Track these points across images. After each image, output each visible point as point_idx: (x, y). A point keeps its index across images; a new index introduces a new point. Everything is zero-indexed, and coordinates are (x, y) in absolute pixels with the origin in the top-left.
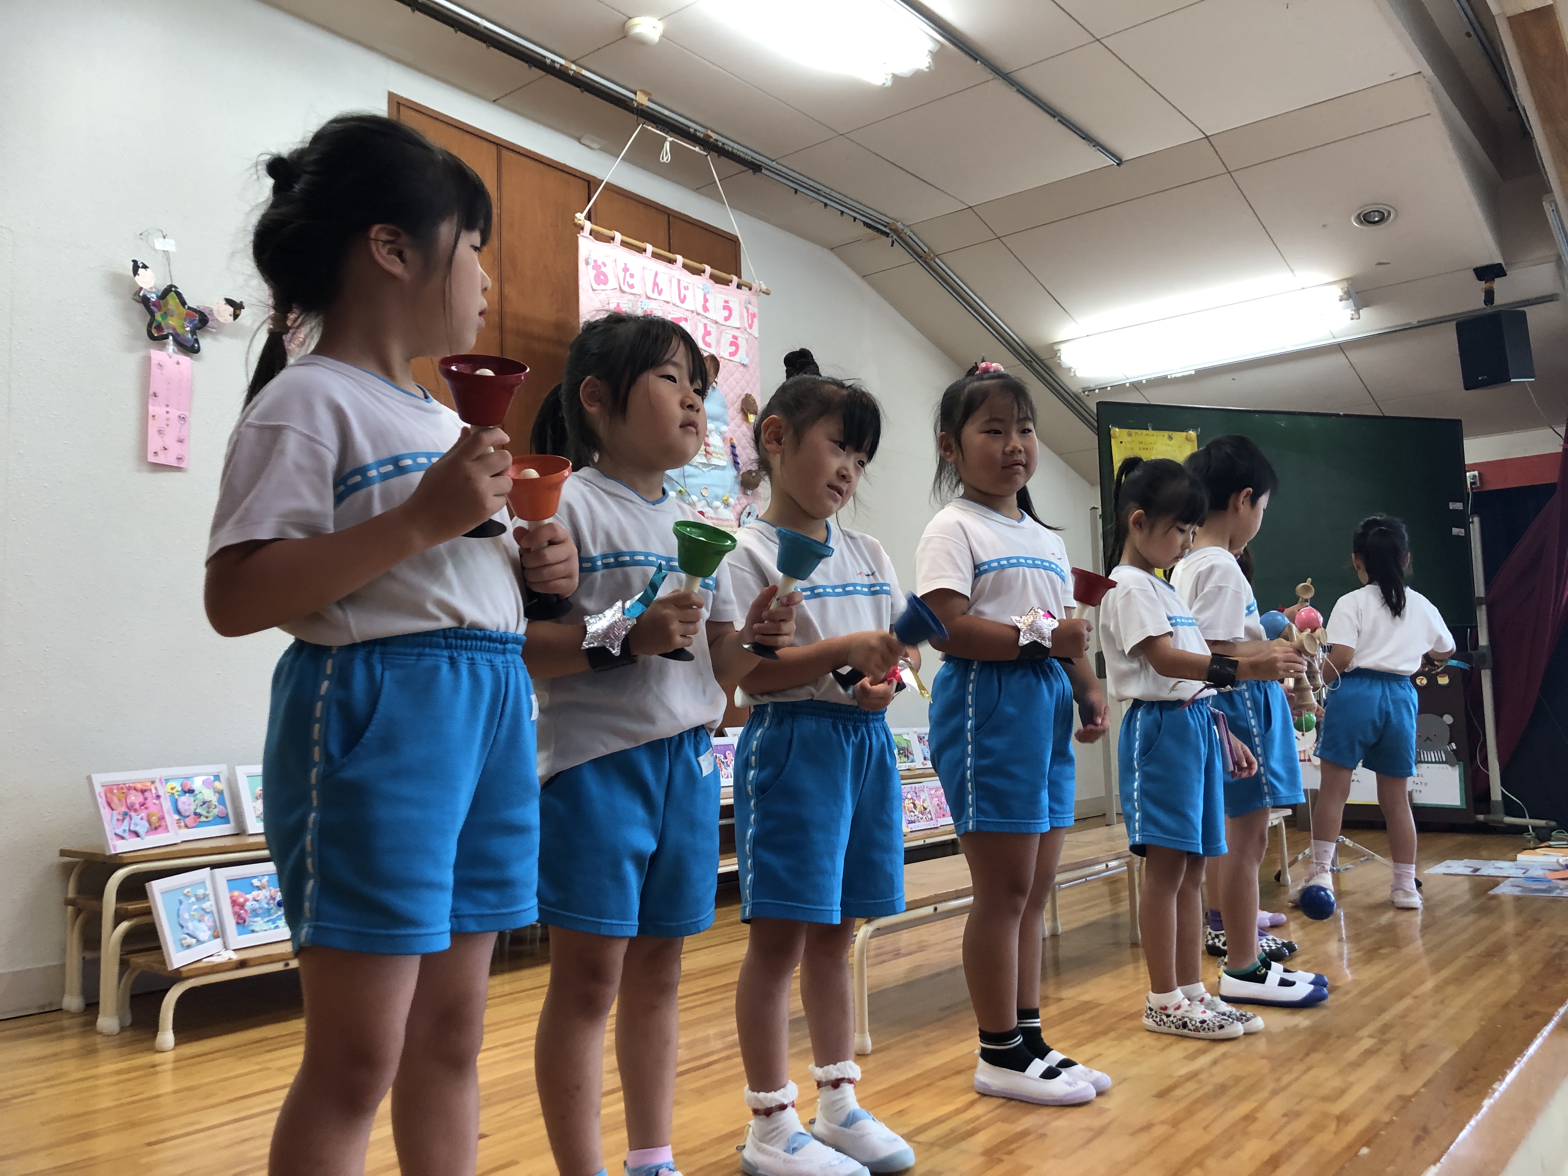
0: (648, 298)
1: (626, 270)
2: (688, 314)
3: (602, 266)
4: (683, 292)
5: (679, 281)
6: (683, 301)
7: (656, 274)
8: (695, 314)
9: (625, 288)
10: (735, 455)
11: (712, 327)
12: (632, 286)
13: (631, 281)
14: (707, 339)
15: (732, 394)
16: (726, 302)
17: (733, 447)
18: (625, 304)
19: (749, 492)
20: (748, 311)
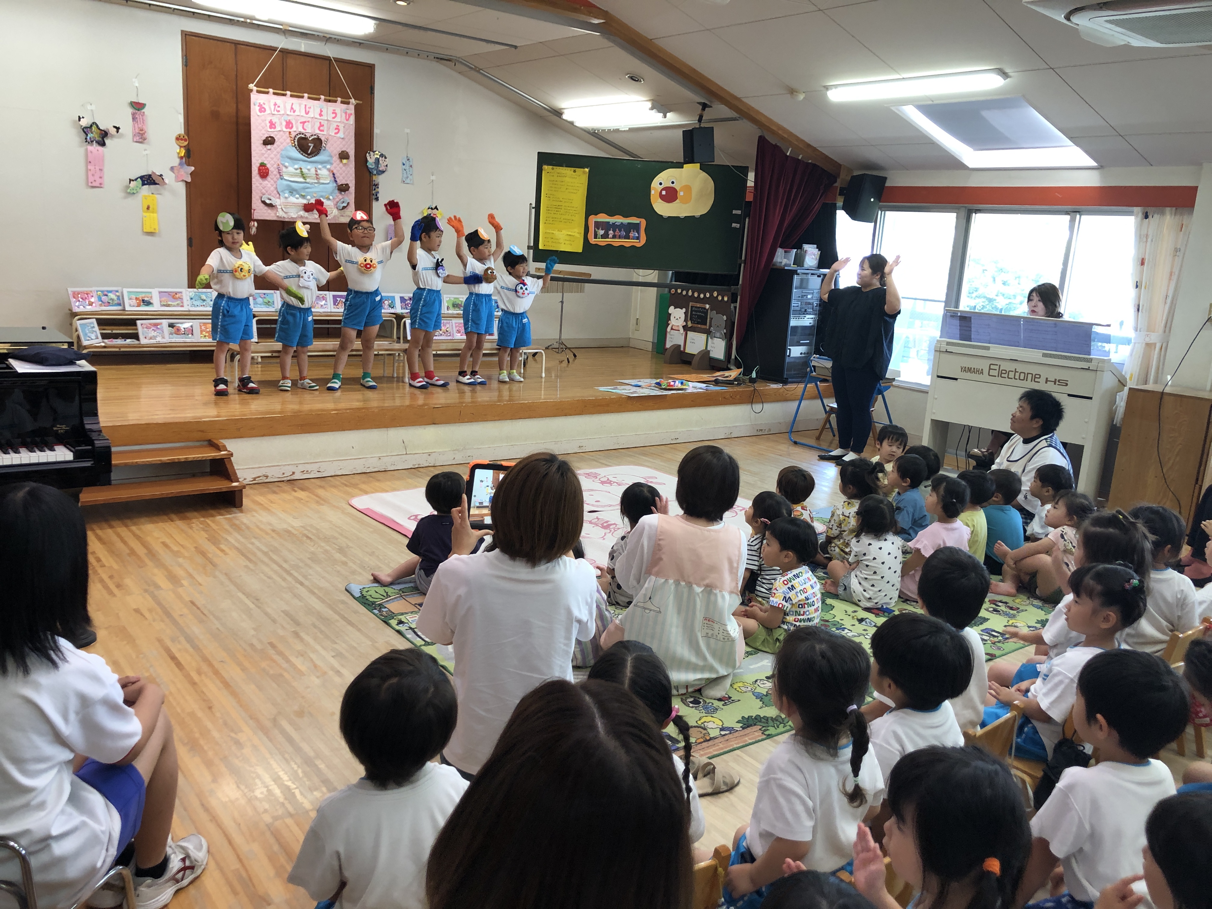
0: (288, 114)
1: (275, 104)
2: (310, 120)
3: (263, 104)
4: (307, 110)
5: (305, 105)
6: (307, 113)
7: (292, 104)
8: (314, 118)
9: (276, 113)
10: (335, 178)
11: (325, 123)
12: (279, 111)
13: (278, 109)
14: (321, 128)
15: (335, 151)
16: (334, 110)
17: (334, 174)
18: (275, 119)
19: (343, 193)
20: (346, 113)
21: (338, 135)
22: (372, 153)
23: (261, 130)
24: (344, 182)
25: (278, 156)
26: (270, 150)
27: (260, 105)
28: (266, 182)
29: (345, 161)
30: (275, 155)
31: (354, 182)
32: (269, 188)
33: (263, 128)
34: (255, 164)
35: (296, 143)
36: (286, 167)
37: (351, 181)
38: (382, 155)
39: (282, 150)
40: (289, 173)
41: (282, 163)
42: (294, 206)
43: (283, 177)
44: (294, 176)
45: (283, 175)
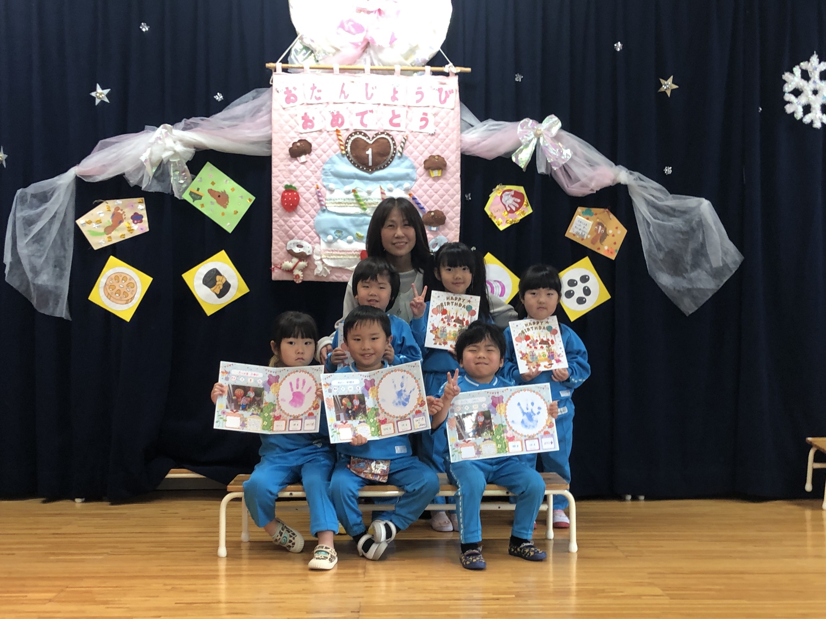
0: (336, 103)
1: (314, 87)
2: (374, 107)
3: (293, 91)
4: (370, 91)
5: (367, 85)
6: (368, 98)
7: (344, 84)
8: (383, 105)
9: (314, 101)
10: (417, 204)
11: (402, 112)
12: (319, 98)
13: (318, 95)
14: (395, 121)
15: (420, 158)
16: (419, 88)
17: (414, 198)
18: (313, 113)
19: (434, 229)
20: (441, 90)
21: (426, 130)
23: (287, 132)
24: (436, 210)
25: (319, 173)
26: (303, 163)
27: (288, 91)
28: (296, 218)
29: (436, 173)
30: (314, 172)
31: (459, 208)
32: (301, 227)
33: (292, 128)
34: (277, 188)
35: (349, 149)
36: (332, 191)
37: (452, 207)
39: (325, 163)
40: (336, 199)
41: (325, 184)
42: (343, 255)
43: (326, 207)
44: (344, 205)
45: (327, 205)
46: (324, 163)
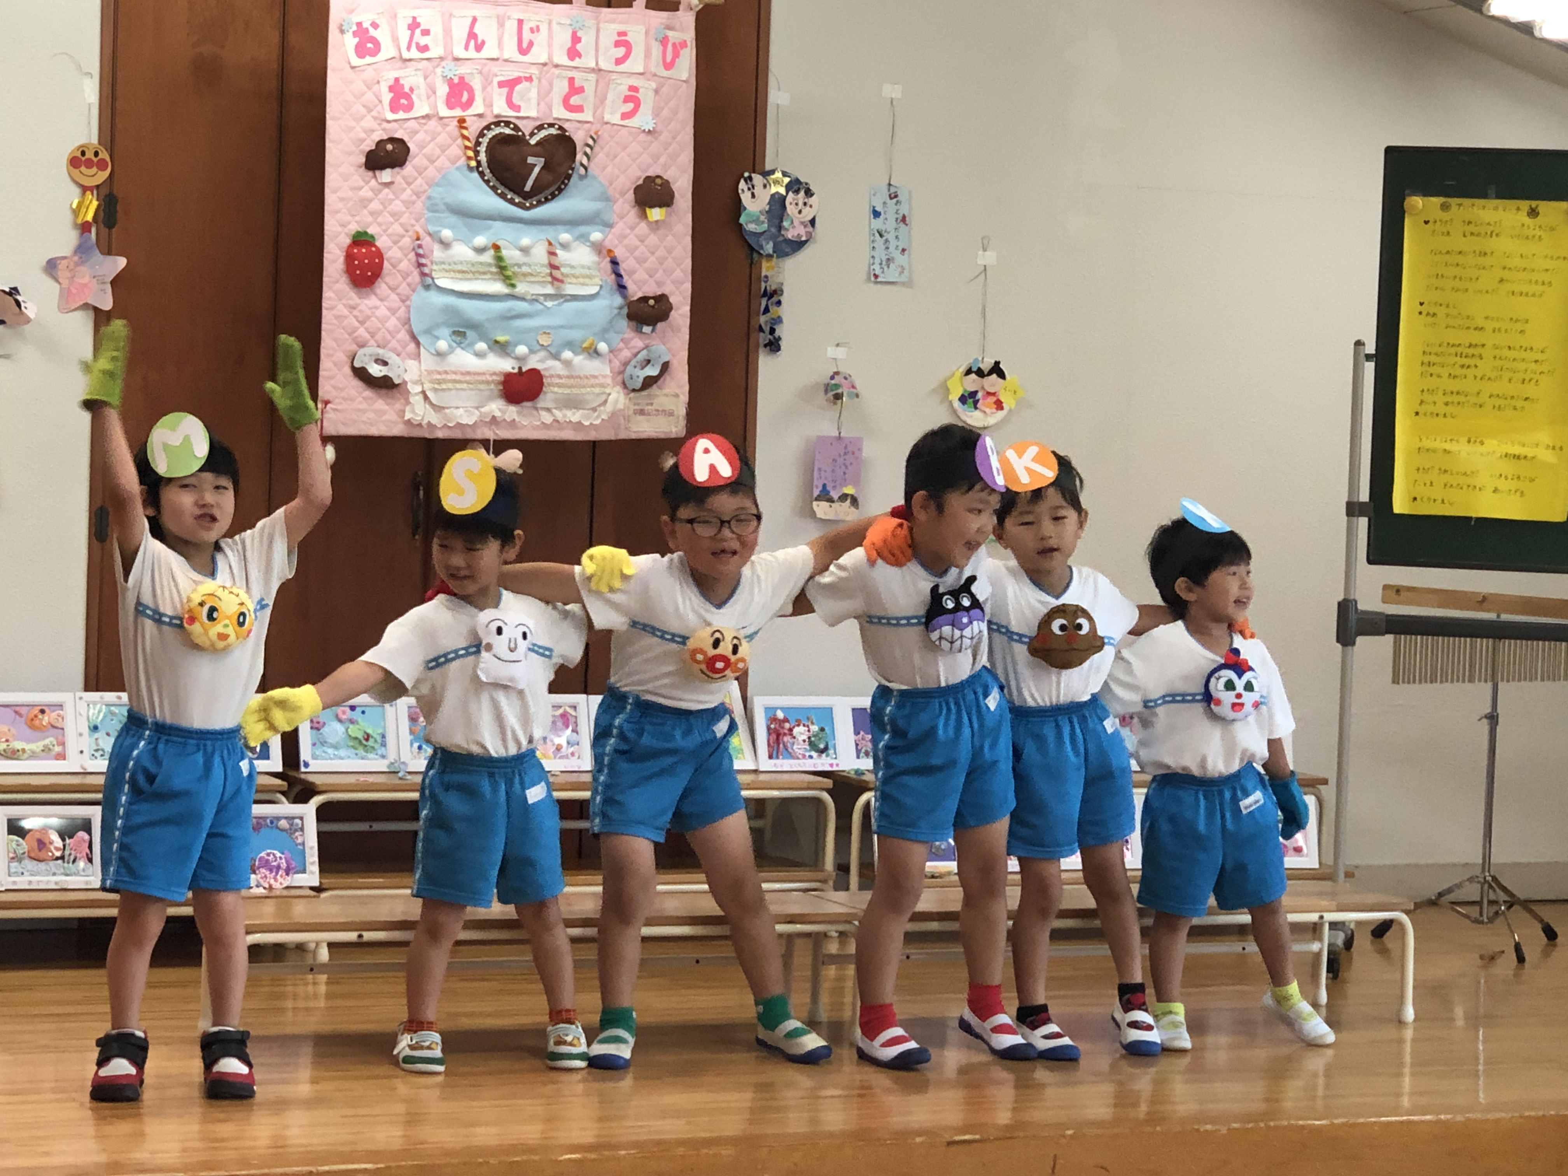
0: (457, 59)
1: (414, 25)
2: (534, 71)
3: (371, 30)
4: (527, 36)
5: (520, 22)
6: (523, 51)
7: (475, 20)
8: (550, 66)
9: (414, 53)
10: (619, 275)
11: (588, 82)
12: (424, 49)
13: (424, 41)
14: (575, 100)
15: (622, 179)
16: (622, 34)
17: (614, 263)
18: (411, 78)
19: (647, 329)
20: (664, 41)
21: (634, 122)
22: (757, 179)
23: (359, 119)
24: (651, 289)
25: (419, 205)
26: (388, 184)
27: (360, 31)
28: (372, 301)
29: (656, 214)
30: (408, 204)
31: (688, 286)
32: (383, 321)
33: (370, 110)
34: (335, 236)
35: (483, 157)
36: (445, 245)
37: (677, 283)
38: (795, 186)
39: (431, 184)
40: (455, 263)
41: (431, 229)
42: (468, 383)
43: (433, 279)
44: (470, 276)
45: (434, 274)
46: (430, 186)
